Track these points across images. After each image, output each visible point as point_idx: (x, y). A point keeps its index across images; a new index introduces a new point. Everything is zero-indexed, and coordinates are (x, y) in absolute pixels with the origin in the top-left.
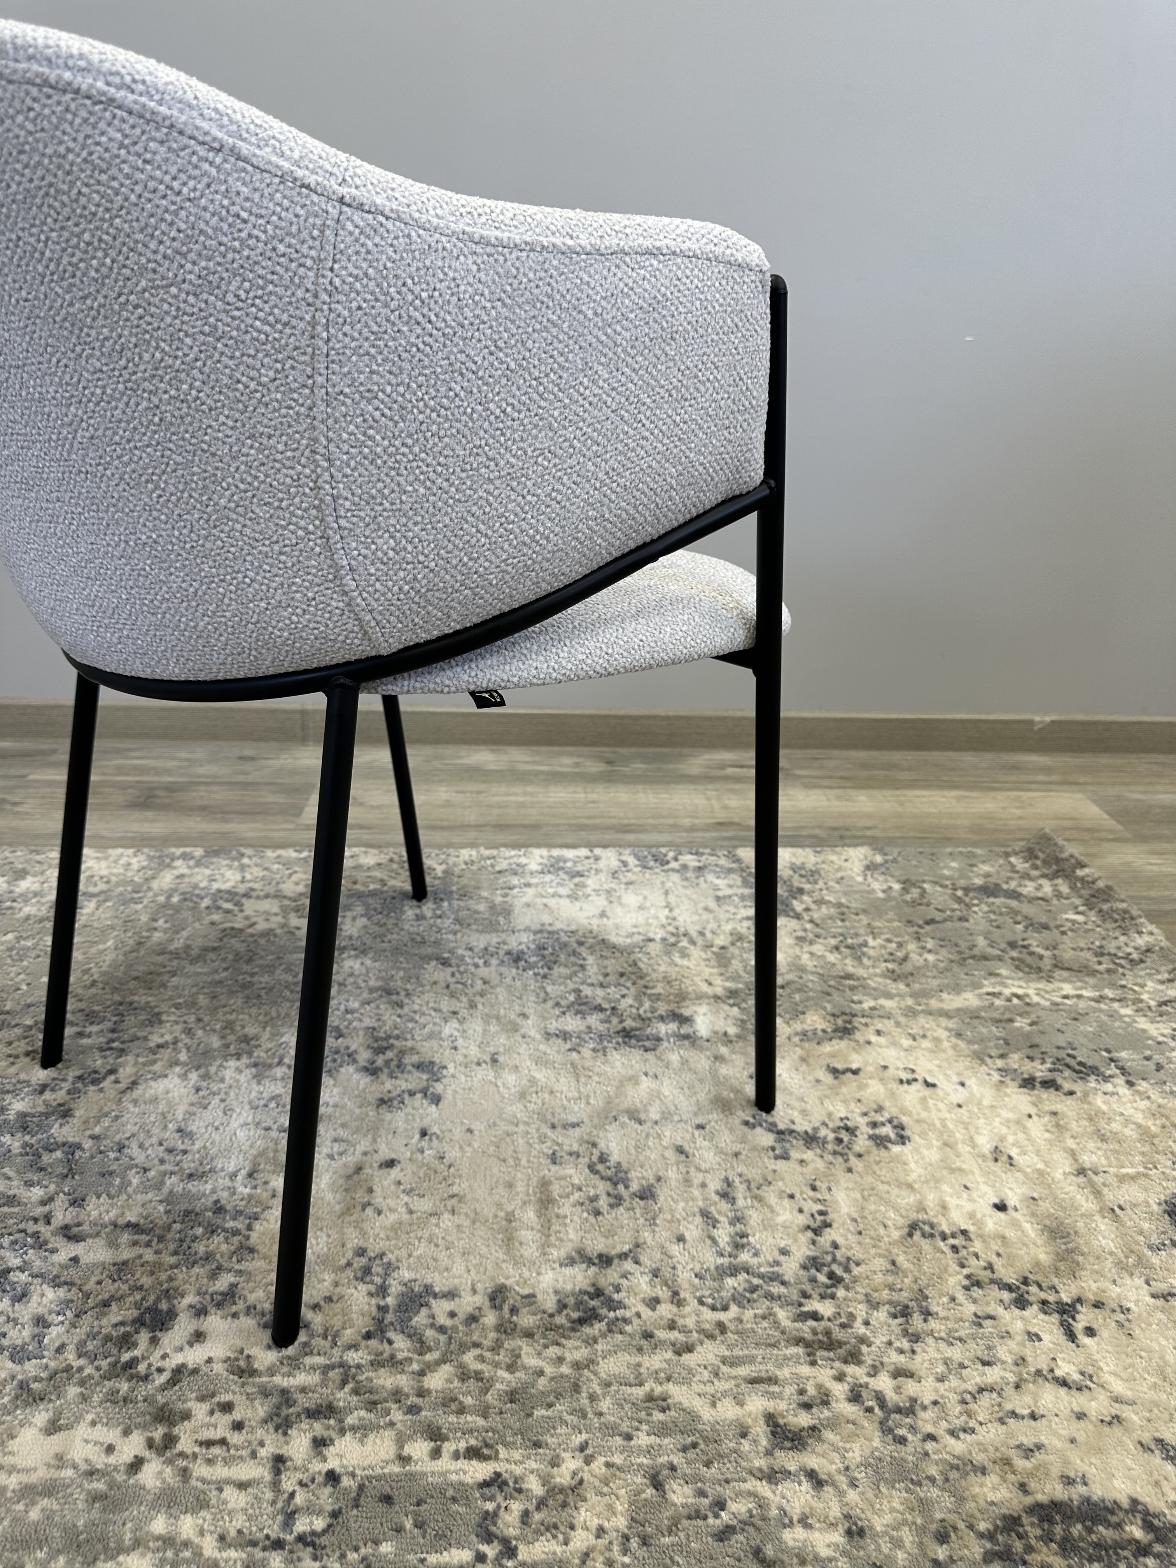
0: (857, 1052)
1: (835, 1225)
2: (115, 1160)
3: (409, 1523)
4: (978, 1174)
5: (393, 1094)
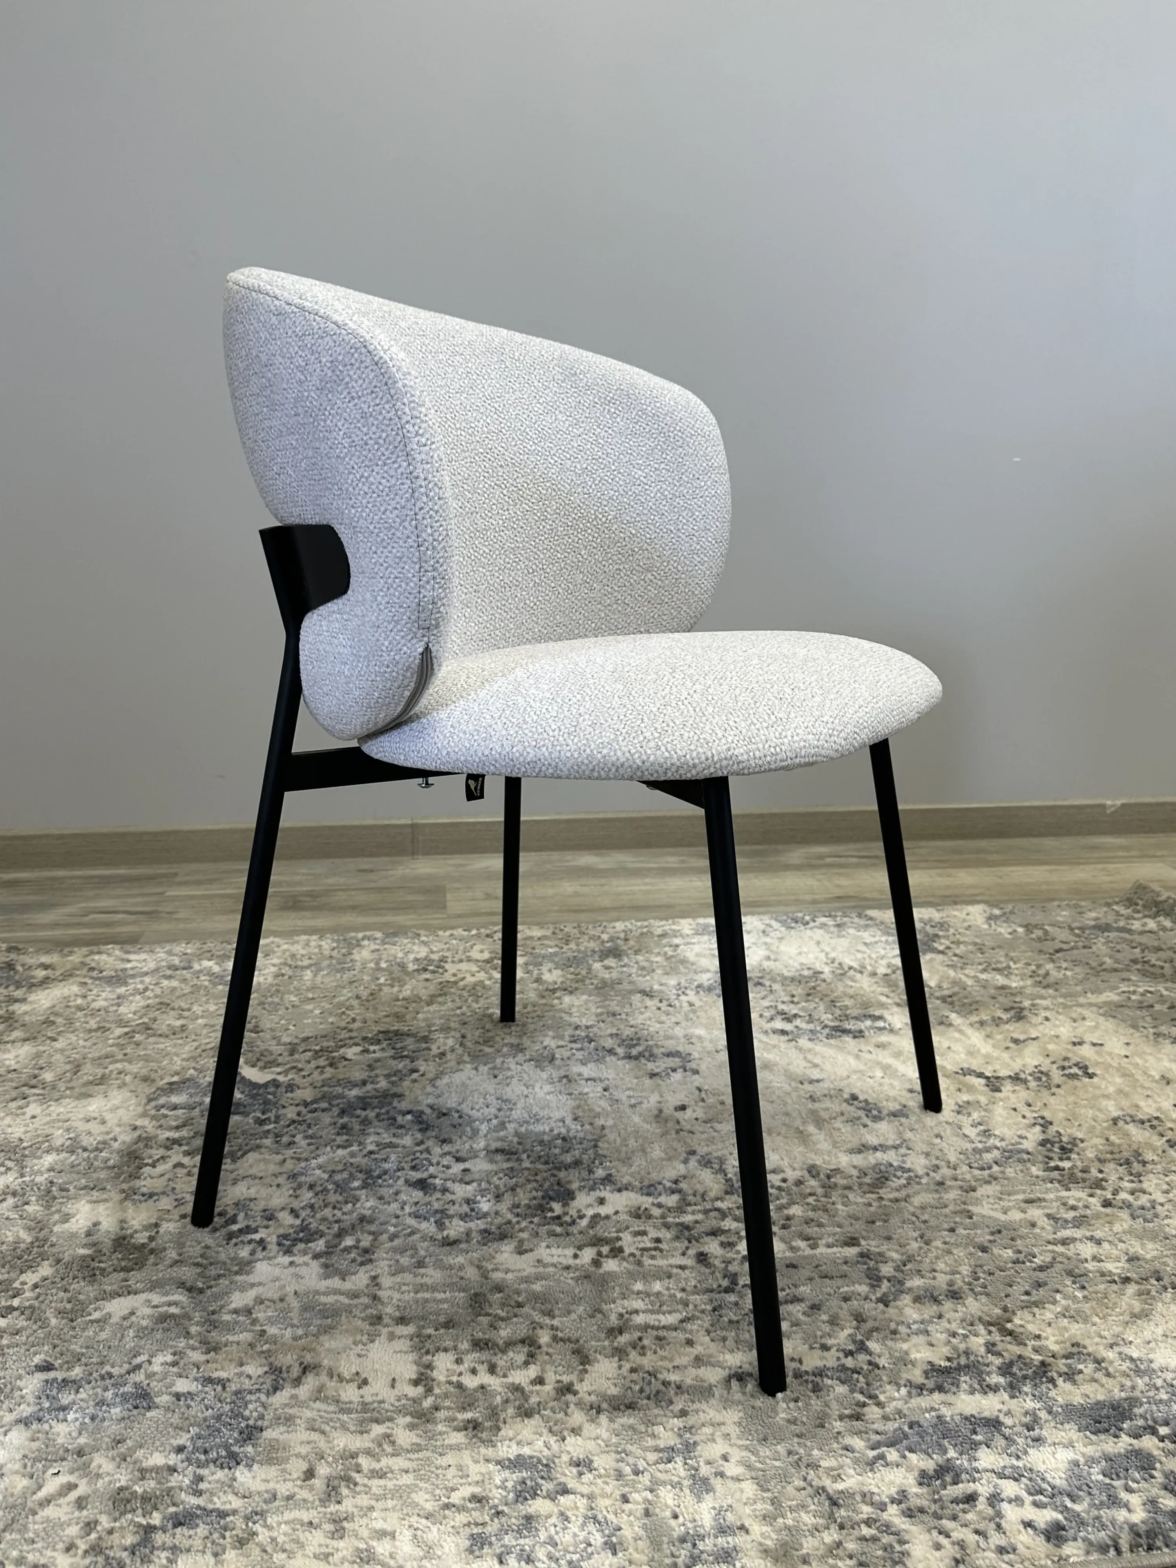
0: (1032, 1028)
1: (1055, 1124)
2: (459, 1118)
3: (816, 1277)
4: (1156, 1090)
5: (658, 1070)
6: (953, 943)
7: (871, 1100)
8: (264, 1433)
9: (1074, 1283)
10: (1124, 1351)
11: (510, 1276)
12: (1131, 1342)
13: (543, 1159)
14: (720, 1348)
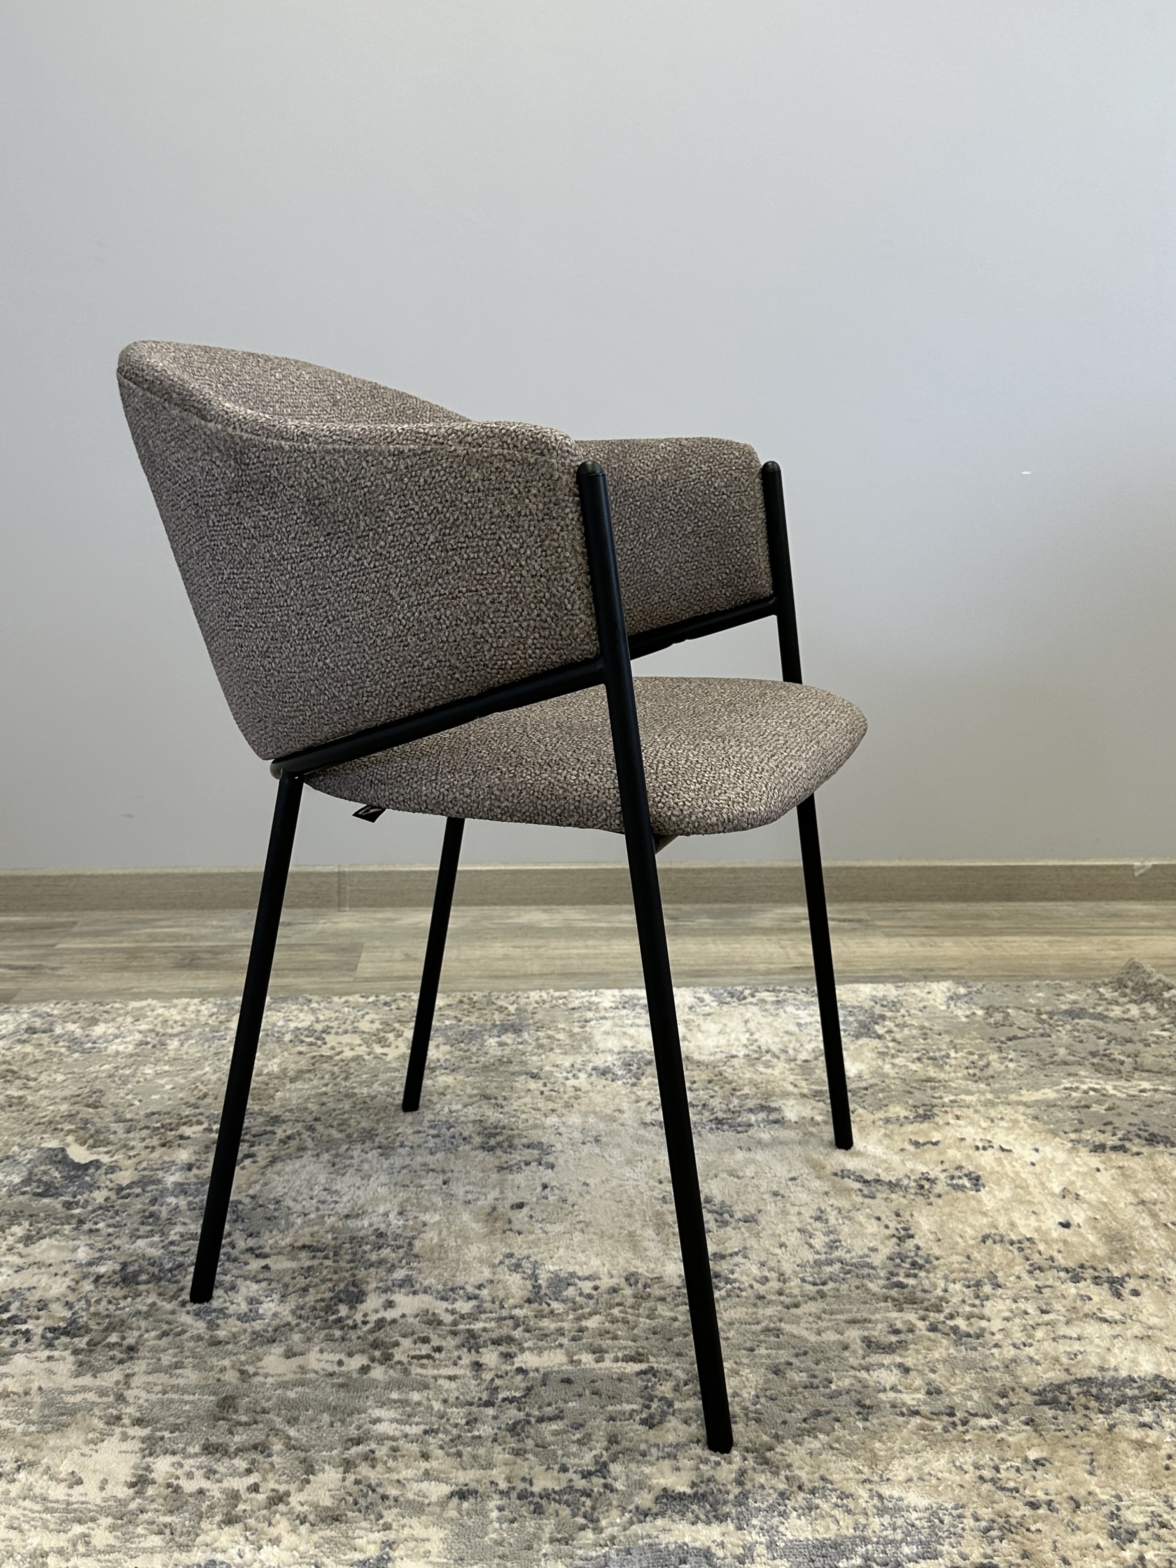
0: (936, 1130)
1: (916, 1237)
2: (275, 1210)
3: (587, 1392)
4: (1046, 1205)
5: (510, 1163)
6: (897, 1026)
7: (728, 1203)
9: (858, 1413)
10: (876, 1488)
11: (270, 1380)
12: (888, 1479)
13: (348, 1257)
14: (456, 1464)
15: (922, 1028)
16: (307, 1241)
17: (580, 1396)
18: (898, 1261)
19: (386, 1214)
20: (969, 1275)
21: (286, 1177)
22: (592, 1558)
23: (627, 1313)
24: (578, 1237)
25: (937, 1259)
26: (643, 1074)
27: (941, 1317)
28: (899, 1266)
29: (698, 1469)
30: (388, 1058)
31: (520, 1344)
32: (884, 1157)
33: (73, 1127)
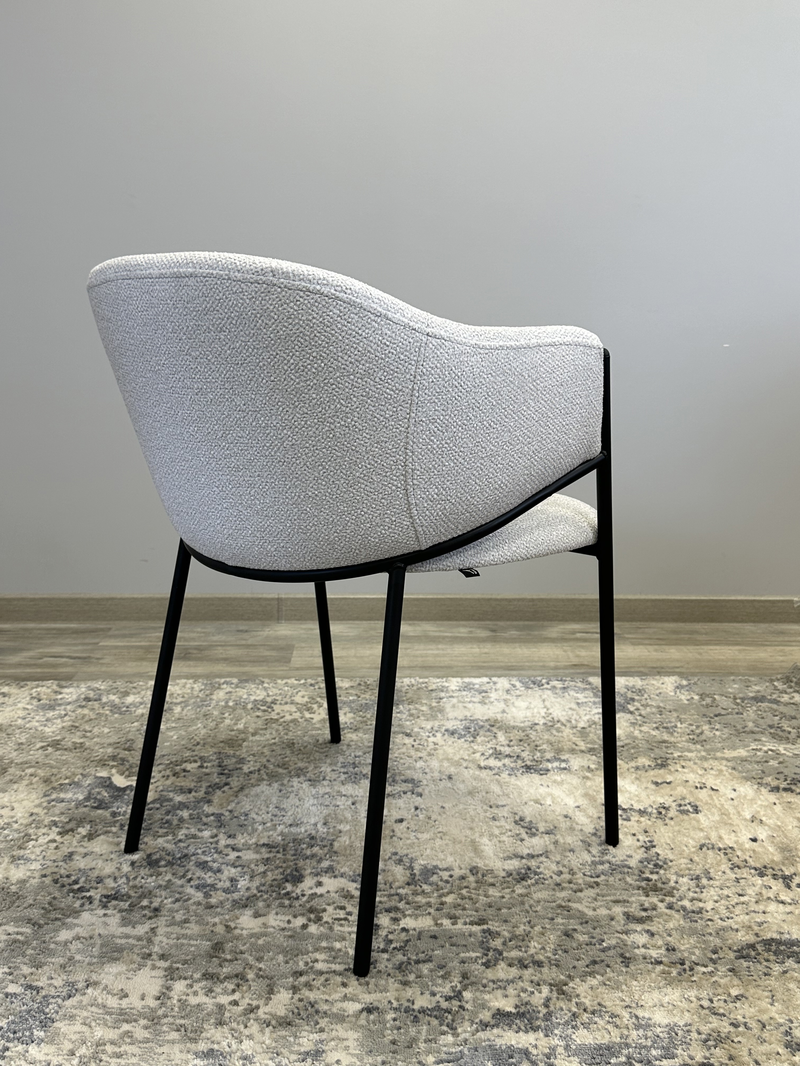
0: (669, 774)
1: (657, 847)
2: (245, 820)
3: (447, 945)
4: (741, 826)
5: (394, 792)
6: (642, 705)
7: (534, 822)
8: (55, 1024)
9: (622, 962)
10: (634, 1011)
11: (245, 932)
12: (642, 1006)
13: (292, 852)
14: (364, 990)
15: (659, 707)
16: (265, 841)
17: (443, 947)
18: (646, 863)
19: (315, 825)
20: (691, 872)
21: (251, 799)
22: (452, 1053)
23: (471, 893)
24: (438, 842)
25: (671, 861)
26: (478, 735)
27: (674, 900)
28: (646, 867)
29: (519, 996)
30: (314, 721)
31: (403, 912)
32: (637, 793)
33: (115, 763)
